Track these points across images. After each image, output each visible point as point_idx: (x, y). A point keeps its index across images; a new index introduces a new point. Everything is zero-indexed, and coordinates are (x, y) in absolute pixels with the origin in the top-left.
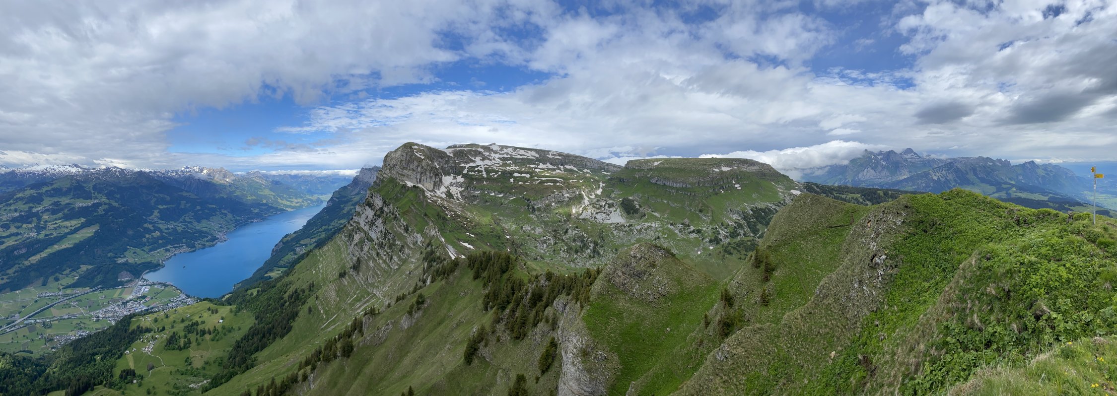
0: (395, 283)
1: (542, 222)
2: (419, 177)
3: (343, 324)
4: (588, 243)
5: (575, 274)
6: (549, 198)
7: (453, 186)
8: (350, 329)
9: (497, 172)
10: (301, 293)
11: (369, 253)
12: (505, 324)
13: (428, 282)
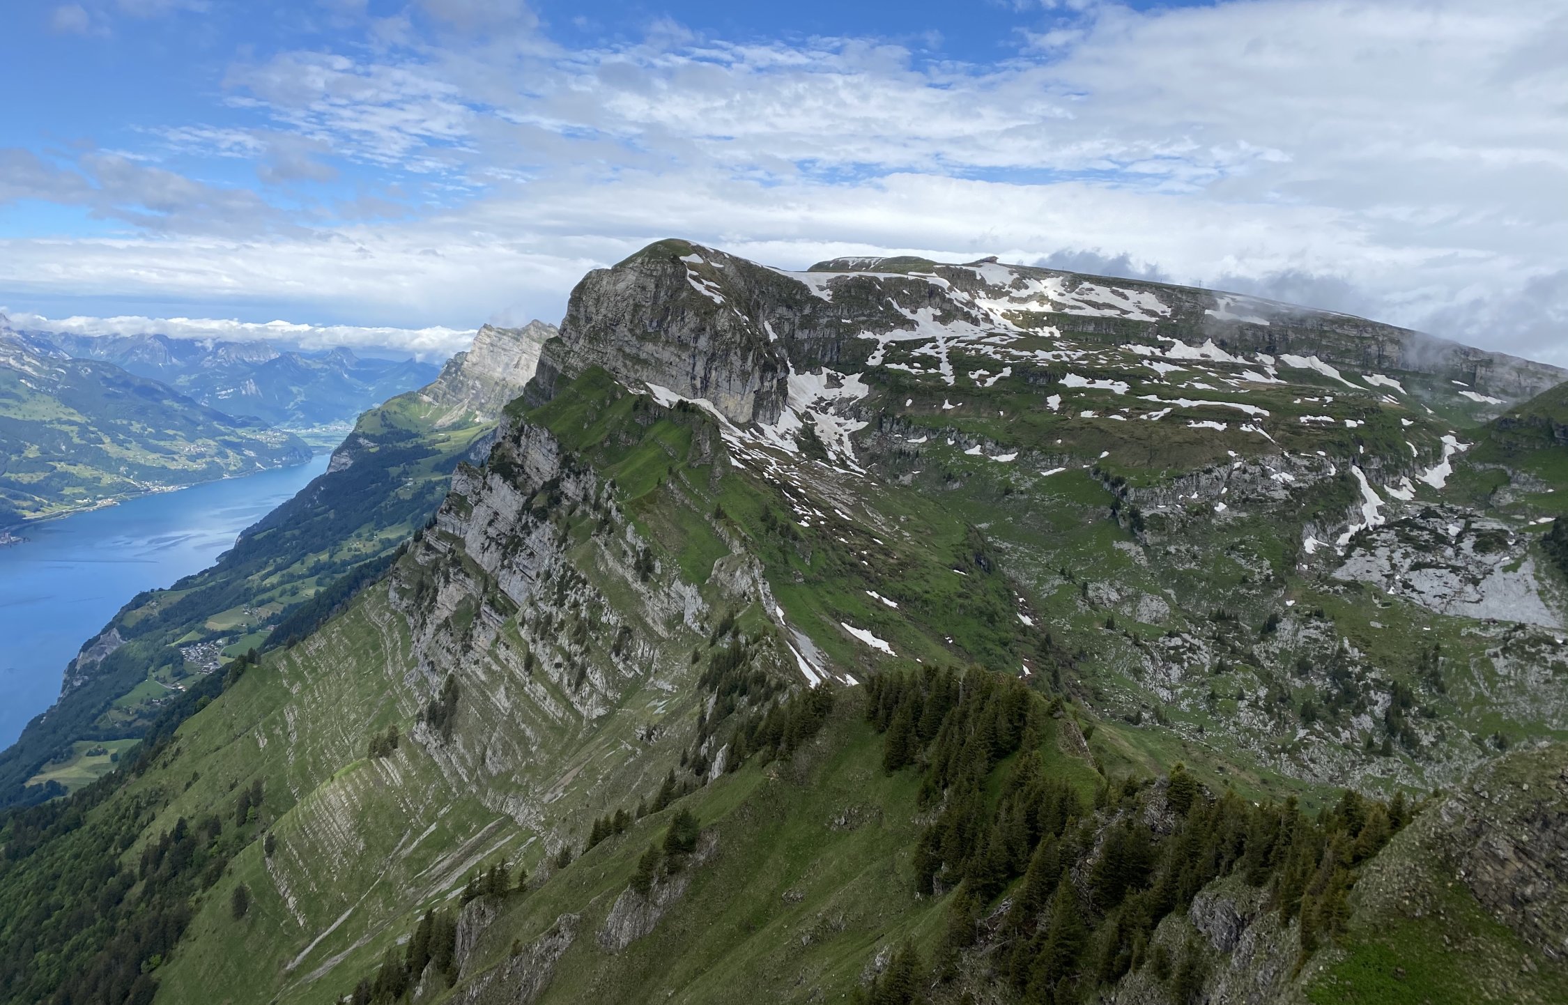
0: (592, 772)
1: (1168, 576)
2: (700, 370)
3: (377, 943)
4: (1367, 687)
5: (1292, 802)
6: (1204, 480)
7: (824, 410)
8: (404, 962)
9: (995, 368)
10: (204, 836)
11: (496, 658)
12: (996, 956)
13: (716, 771)
